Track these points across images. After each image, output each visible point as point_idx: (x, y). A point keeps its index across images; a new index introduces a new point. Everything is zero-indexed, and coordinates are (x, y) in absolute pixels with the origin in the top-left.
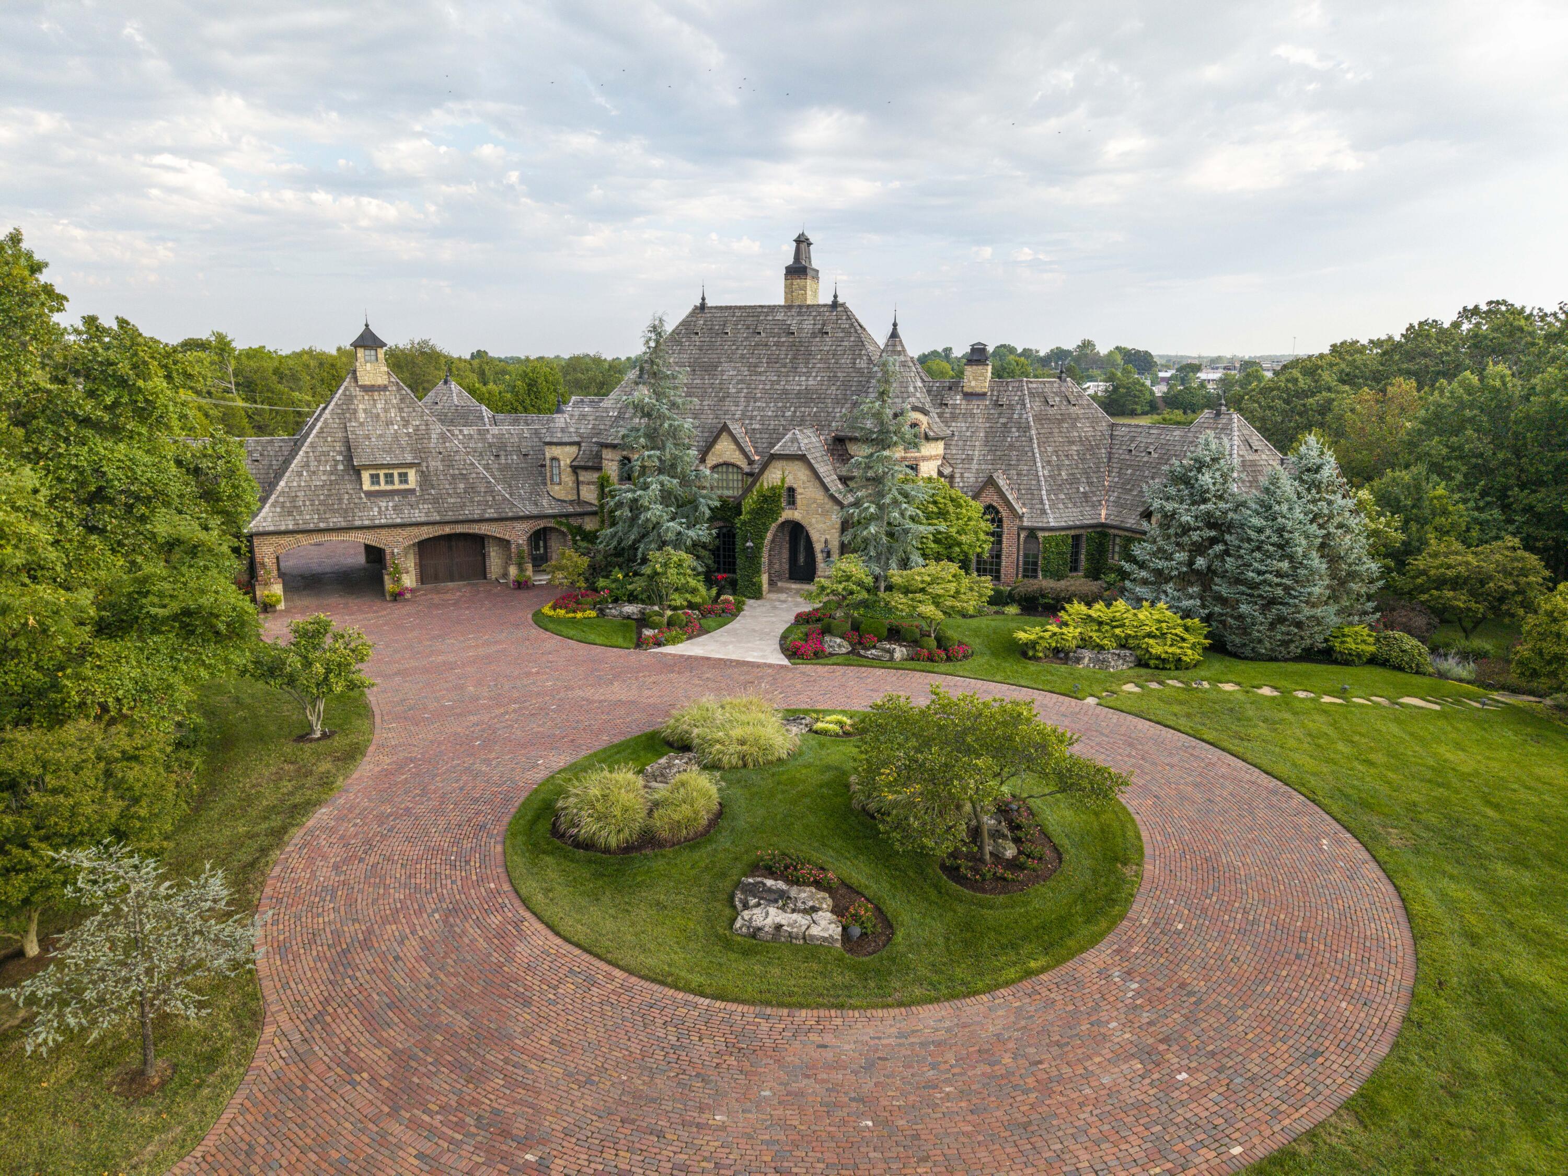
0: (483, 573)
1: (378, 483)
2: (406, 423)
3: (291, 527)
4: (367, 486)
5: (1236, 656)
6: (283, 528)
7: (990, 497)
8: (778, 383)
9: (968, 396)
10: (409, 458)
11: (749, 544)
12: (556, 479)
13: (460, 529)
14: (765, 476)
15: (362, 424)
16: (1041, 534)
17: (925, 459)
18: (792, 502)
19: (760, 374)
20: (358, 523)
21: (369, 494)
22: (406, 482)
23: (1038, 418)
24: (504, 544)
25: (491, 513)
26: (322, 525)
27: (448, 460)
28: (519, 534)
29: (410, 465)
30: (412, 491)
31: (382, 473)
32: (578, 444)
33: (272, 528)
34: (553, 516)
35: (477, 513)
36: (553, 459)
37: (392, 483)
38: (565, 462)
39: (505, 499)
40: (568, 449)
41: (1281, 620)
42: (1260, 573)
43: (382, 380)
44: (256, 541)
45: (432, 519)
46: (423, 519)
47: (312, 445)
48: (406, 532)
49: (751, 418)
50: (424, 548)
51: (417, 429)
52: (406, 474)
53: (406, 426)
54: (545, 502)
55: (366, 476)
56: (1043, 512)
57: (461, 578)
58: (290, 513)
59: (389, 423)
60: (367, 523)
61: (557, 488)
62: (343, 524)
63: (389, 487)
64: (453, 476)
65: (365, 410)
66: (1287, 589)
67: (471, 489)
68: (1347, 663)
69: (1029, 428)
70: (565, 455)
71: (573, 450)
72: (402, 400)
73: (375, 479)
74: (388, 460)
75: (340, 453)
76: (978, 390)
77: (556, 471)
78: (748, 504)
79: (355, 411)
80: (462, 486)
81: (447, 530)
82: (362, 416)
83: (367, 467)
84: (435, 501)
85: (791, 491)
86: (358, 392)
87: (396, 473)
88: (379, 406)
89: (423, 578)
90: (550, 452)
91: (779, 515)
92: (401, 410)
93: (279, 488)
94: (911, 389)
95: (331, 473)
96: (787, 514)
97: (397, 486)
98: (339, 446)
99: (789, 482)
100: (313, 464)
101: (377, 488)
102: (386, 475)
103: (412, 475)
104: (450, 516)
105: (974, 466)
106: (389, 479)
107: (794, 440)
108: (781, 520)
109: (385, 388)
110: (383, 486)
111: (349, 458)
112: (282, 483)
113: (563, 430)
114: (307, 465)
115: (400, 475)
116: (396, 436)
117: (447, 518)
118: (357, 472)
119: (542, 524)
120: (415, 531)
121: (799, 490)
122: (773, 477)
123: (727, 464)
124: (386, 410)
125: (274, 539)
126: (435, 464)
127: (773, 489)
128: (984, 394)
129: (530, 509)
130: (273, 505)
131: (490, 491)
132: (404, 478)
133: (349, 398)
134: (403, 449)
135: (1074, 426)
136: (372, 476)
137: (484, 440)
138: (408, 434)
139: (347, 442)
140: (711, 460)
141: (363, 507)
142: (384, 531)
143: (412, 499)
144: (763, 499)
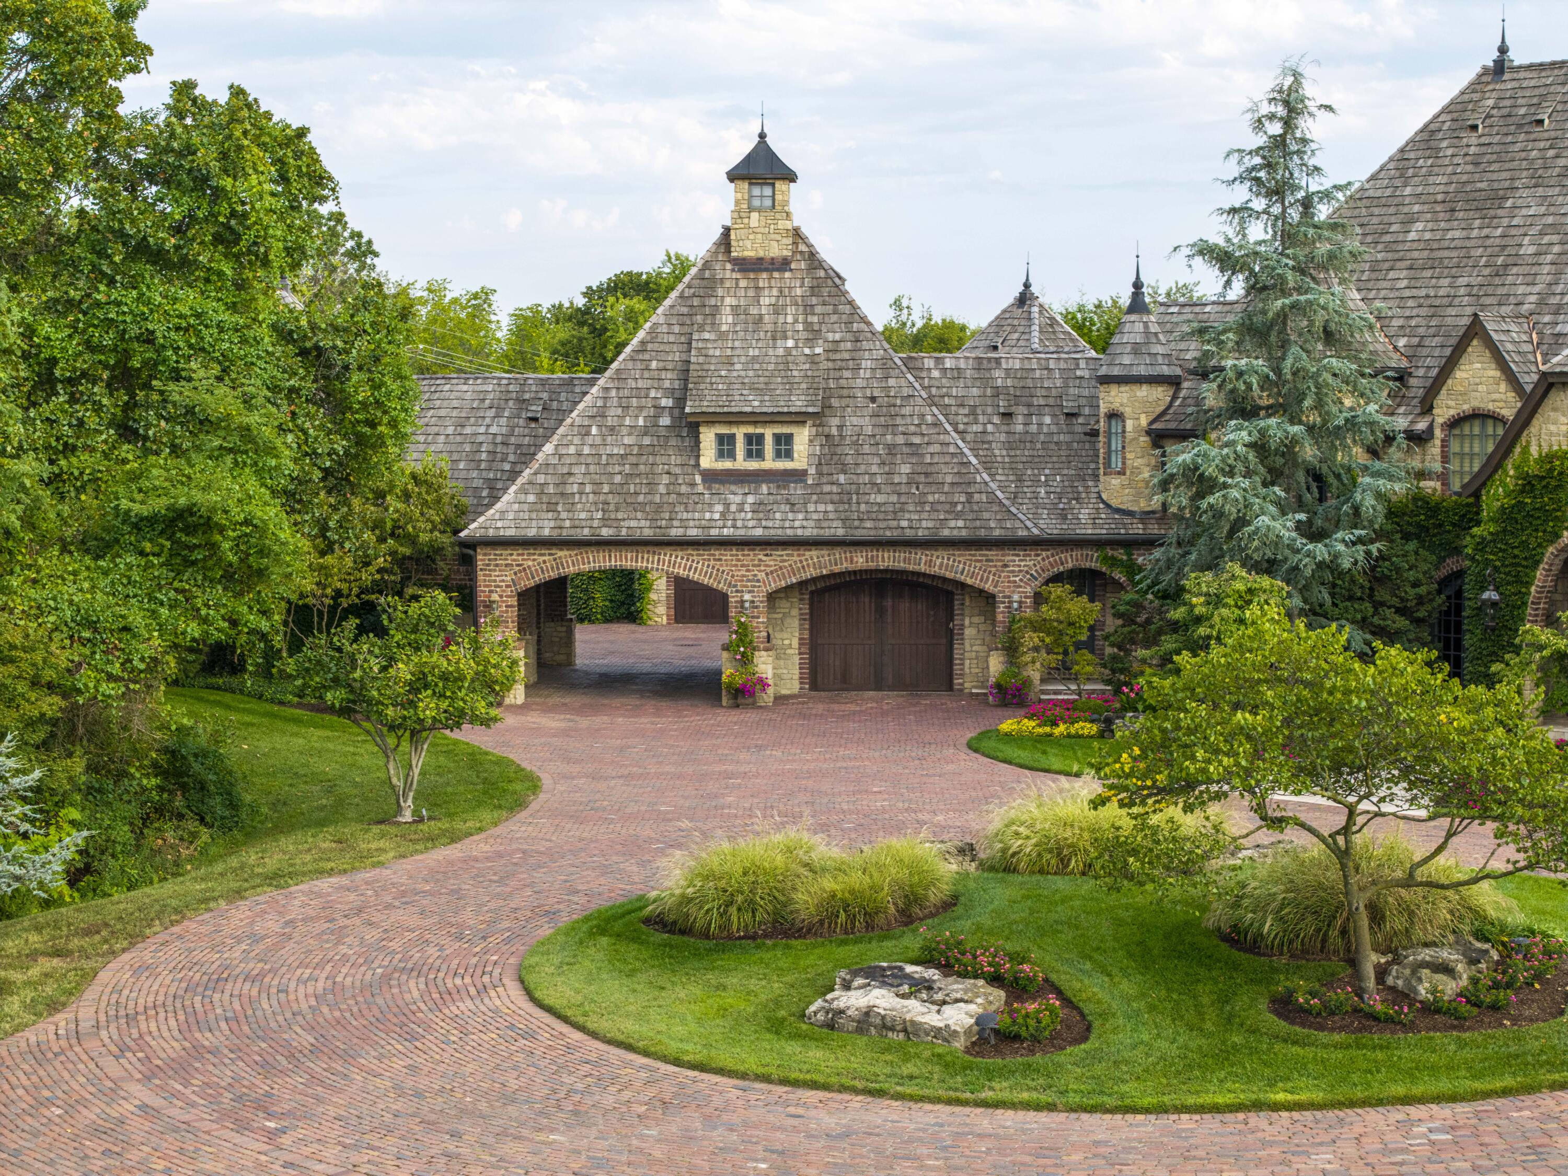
0: (945, 673)
1: (732, 455)
2: (813, 334)
3: (546, 532)
4: (708, 460)
6: (532, 533)
10: (798, 403)
11: (1490, 595)
12: (1116, 462)
13: (887, 560)
14: (1533, 429)
15: (722, 336)
20: (675, 532)
21: (711, 477)
22: (789, 455)
24: (987, 600)
25: (956, 528)
26: (606, 532)
27: (888, 415)
28: (1017, 582)
29: (799, 419)
30: (798, 476)
31: (740, 432)
32: (1174, 382)
33: (511, 532)
34: (1097, 543)
35: (925, 527)
36: (1114, 416)
37: (760, 455)
38: (1137, 422)
39: (993, 500)
40: (1143, 391)
43: (777, 247)
44: (482, 558)
45: (827, 533)
46: (810, 532)
47: (619, 377)
48: (773, 560)
49: (1558, 309)
50: (819, 598)
51: (832, 350)
52: (789, 438)
53: (810, 342)
54: (1084, 515)
55: (708, 437)
57: (900, 685)
58: (552, 507)
59: (779, 334)
60: (693, 533)
61: (1115, 481)
62: (648, 533)
63: (753, 465)
64: (891, 449)
65: (735, 309)
67: (925, 476)
70: (1137, 407)
71: (1159, 395)
72: (814, 290)
73: (725, 445)
74: (755, 404)
75: (670, 392)
77: (1116, 444)
78: (1496, 498)
79: (716, 310)
80: (906, 469)
81: (860, 560)
82: (726, 319)
83: (713, 419)
84: (844, 497)
87: (768, 433)
88: (765, 301)
90: (1107, 400)
92: (808, 309)
93: (540, 456)
95: (645, 432)
97: (770, 463)
98: (669, 380)
100: (614, 412)
101: (727, 464)
102: (749, 438)
103: (802, 438)
104: (867, 530)
106: (755, 446)
109: (783, 265)
110: (741, 462)
111: (681, 402)
112: (548, 448)
113: (1136, 350)
114: (600, 414)
115: (778, 438)
116: (786, 362)
117: (860, 534)
118: (693, 428)
119: (1070, 560)
120: (792, 558)
123: (1475, 414)
124: (777, 310)
125: (515, 556)
126: (859, 421)
129: (1048, 525)
130: (523, 490)
131: (964, 482)
132: (784, 445)
133: (708, 285)
134: (790, 385)
136: (720, 439)
137: (984, 381)
138: (813, 359)
139: (685, 373)
140: (1445, 409)
141: (690, 501)
142: (728, 555)
143: (796, 490)
144: (1528, 484)
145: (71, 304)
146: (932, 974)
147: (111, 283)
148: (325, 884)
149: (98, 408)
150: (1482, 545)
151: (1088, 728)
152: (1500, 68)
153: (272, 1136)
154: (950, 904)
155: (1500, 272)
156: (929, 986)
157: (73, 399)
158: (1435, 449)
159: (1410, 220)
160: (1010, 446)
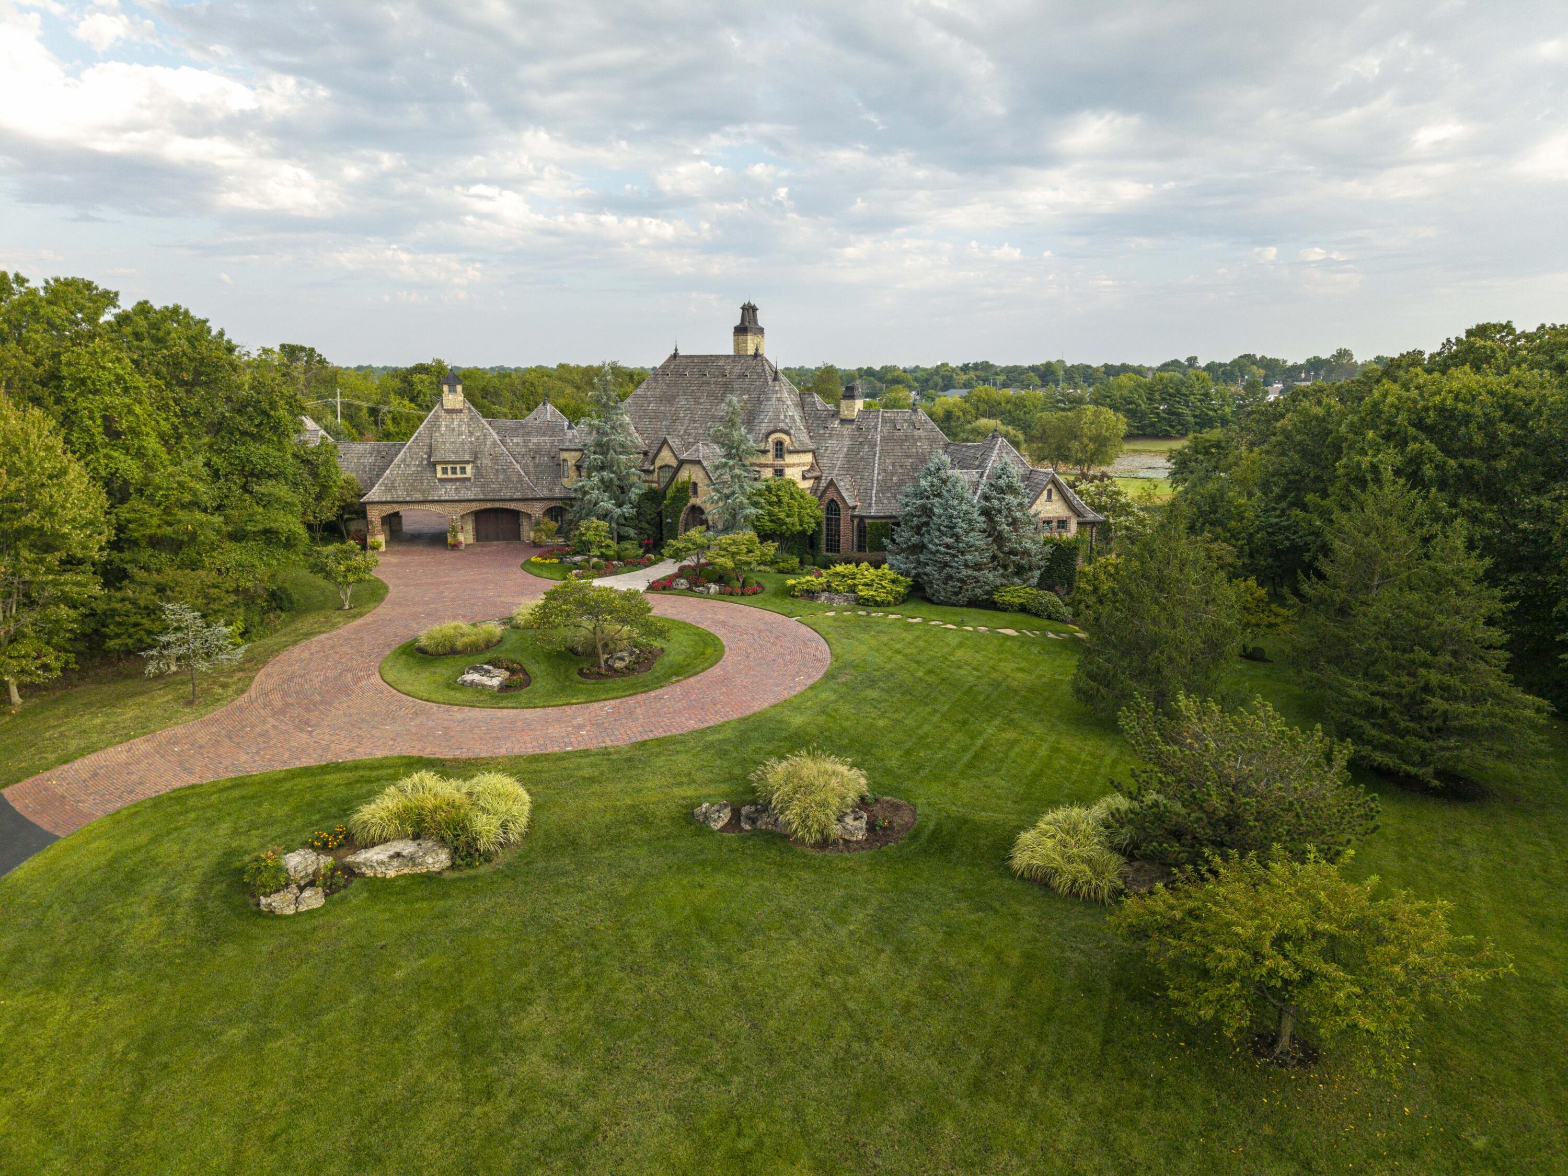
0: (517, 536)
1: (447, 473)
2: (471, 434)
3: (389, 500)
4: (439, 475)
5: (930, 601)
6: (384, 499)
7: (831, 494)
8: (710, 410)
9: (844, 421)
10: (468, 458)
11: (671, 520)
12: (566, 474)
13: (497, 505)
14: (680, 474)
15: (442, 434)
16: (867, 521)
17: (788, 466)
18: (695, 493)
19: (700, 404)
20: (430, 498)
21: (441, 480)
22: (465, 473)
23: (884, 438)
24: (529, 516)
25: (518, 495)
26: (408, 499)
27: (495, 458)
28: (537, 510)
29: (468, 462)
30: (469, 479)
31: (449, 467)
32: (581, 450)
33: (377, 499)
34: (561, 499)
35: (508, 495)
36: (564, 460)
37: (456, 473)
38: (571, 463)
39: (529, 486)
40: (573, 453)
41: (950, 577)
42: (936, 545)
43: (459, 406)
44: (368, 507)
45: (480, 498)
46: (472, 497)
47: (409, 448)
48: (461, 506)
49: (689, 434)
50: (478, 515)
51: (478, 438)
52: (465, 468)
53: (470, 436)
54: (557, 489)
55: (439, 468)
56: (870, 505)
57: (504, 539)
58: (390, 491)
59: (460, 434)
60: (437, 498)
61: (566, 480)
63: (454, 476)
64: (497, 470)
65: (446, 426)
66: (954, 556)
67: (508, 479)
69: (875, 445)
70: (571, 458)
71: (578, 454)
72: (471, 419)
73: (445, 471)
74: (453, 458)
75: (426, 453)
76: (850, 417)
77: (566, 469)
78: (670, 493)
79: (439, 426)
80: (502, 477)
81: (489, 505)
82: (443, 429)
83: (440, 463)
84: (483, 486)
85: (695, 484)
86: (443, 413)
87: (458, 467)
88: (455, 423)
89: (478, 537)
90: (565, 455)
91: (688, 501)
92: (469, 425)
93: (385, 474)
95: (419, 466)
96: (693, 501)
97: (459, 476)
98: (425, 449)
99: (694, 479)
100: (408, 459)
101: (446, 476)
102: (452, 468)
103: (469, 468)
104: (490, 496)
105: (836, 472)
106: (454, 471)
107: (697, 450)
108: (689, 504)
109: (460, 411)
110: (450, 475)
111: (430, 457)
112: (388, 472)
113: (570, 441)
114: (404, 460)
115: (461, 468)
116: (463, 443)
118: (434, 465)
119: (553, 504)
120: (468, 505)
121: (700, 485)
122: (684, 475)
123: (666, 466)
124: (459, 426)
125: (379, 507)
126: (487, 462)
127: (683, 483)
128: (853, 421)
129: (545, 493)
130: (380, 486)
131: (520, 480)
132: (463, 470)
133: (437, 417)
134: (464, 451)
135: (914, 444)
136: (443, 468)
137: (527, 446)
138: (471, 442)
139: (430, 446)
140: (658, 463)
141: (434, 488)
142: (447, 505)
143: (468, 484)
144: (678, 490)
145: (223, 451)
146: (491, 668)
147: (236, 443)
148: (322, 637)
149: (235, 483)
150: (666, 506)
151: (556, 561)
152: (675, 356)
153: (310, 732)
154: (499, 641)
155: (674, 421)
156: (488, 671)
157: (226, 480)
158: (656, 475)
159: (650, 403)
160: (534, 467)
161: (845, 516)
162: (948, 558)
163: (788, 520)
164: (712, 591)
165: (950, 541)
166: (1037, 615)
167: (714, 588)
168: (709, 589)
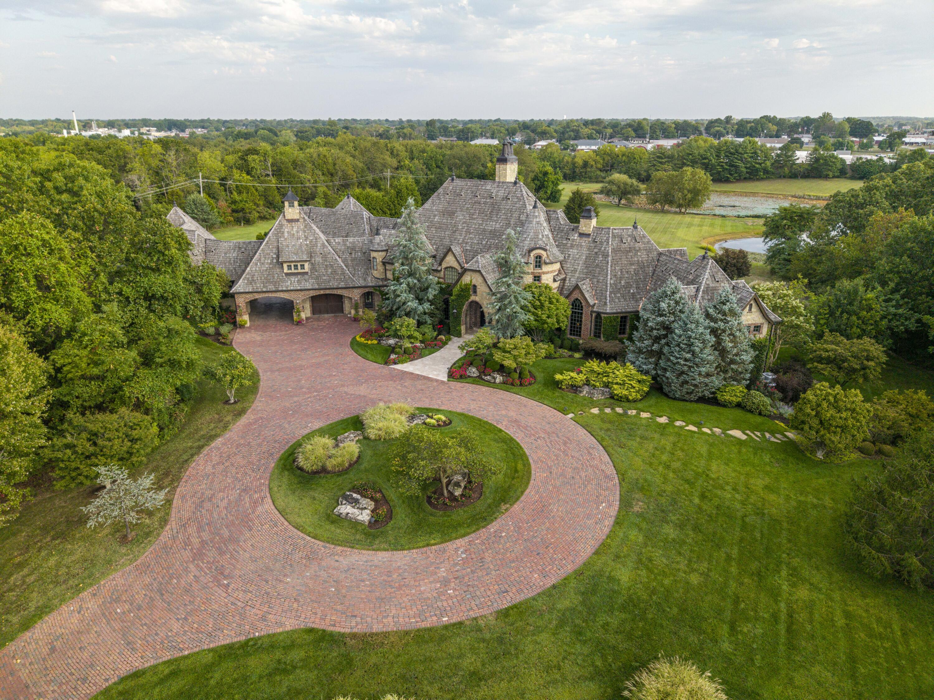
0: (341, 310)
1: (291, 269)
2: (306, 238)
3: (251, 290)
4: (286, 270)
5: (667, 395)
6: (247, 291)
7: (576, 295)
8: (482, 224)
9: (581, 235)
10: (305, 258)
11: (455, 311)
12: (375, 268)
13: (328, 292)
14: (463, 278)
15: (286, 239)
16: (603, 315)
17: (544, 273)
18: (475, 292)
19: (474, 219)
20: (280, 289)
21: (287, 274)
22: (304, 269)
23: (614, 250)
24: (350, 299)
25: (342, 285)
26: (264, 290)
27: (324, 256)
28: (356, 295)
29: (306, 261)
30: (306, 273)
31: (292, 264)
33: (242, 291)
34: (373, 287)
35: (335, 285)
36: (374, 258)
37: (297, 269)
38: (379, 260)
39: (350, 277)
40: (380, 253)
41: (686, 382)
42: (677, 358)
43: (296, 217)
44: (236, 296)
45: (314, 287)
46: (310, 287)
47: (263, 250)
48: (302, 293)
49: (467, 243)
50: (314, 299)
51: (311, 241)
52: (303, 265)
53: (306, 240)
54: (369, 279)
55: (285, 266)
56: (605, 304)
57: (332, 312)
58: (251, 283)
59: (298, 238)
60: (284, 289)
61: (375, 272)
62: (274, 289)
63: (296, 271)
64: (326, 266)
65: (288, 232)
66: (690, 367)
67: (334, 272)
68: (724, 406)
69: (608, 256)
70: (379, 257)
71: (384, 254)
72: (305, 227)
73: (289, 267)
74: (295, 258)
75: (275, 254)
76: (586, 232)
77: (375, 264)
78: (456, 291)
79: (283, 233)
80: (330, 271)
81: (322, 292)
82: (286, 235)
83: (286, 262)
84: (317, 278)
85: (475, 286)
86: (285, 222)
87: (299, 264)
88: (295, 230)
89: (314, 312)
90: (373, 254)
91: (469, 298)
92: (305, 232)
93: (247, 271)
94: (540, 236)
95: (270, 264)
96: (473, 298)
97: (300, 271)
98: (275, 250)
99: (474, 282)
100: (263, 259)
101: (290, 271)
102: (294, 266)
103: (307, 265)
104: (323, 286)
105: (577, 275)
106: (296, 267)
107: (477, 262)
108: (470, 300)
109: (298, 220)
110: (293, 271)
111: (278, 257)
112: (248, 269)
113: (378, 244)
114: (260, 260)
115: (301, 265)
116: (301, 245)
117: (322, 287)
118: (282, 264)
119: (367, 290)
120: (307, 292)
121: (478, 287)
122: (466, 279)
123: (450, 267)
124: (298, 232)
125: (244, 295)
126: (319, 259)
127: (466, 285)
128: (589, 235)
129: (361, 282)
130: (244, 279)
131: (343, 273)
132: (303, 267)
133: (281, 226)
134: (302, 252)
135: (636, 254)
136: (288, 266)
137: (345, 245)
138: (307, 245)
139: (278, 248)
140: (444, 265)
141: (283, 281)
142: (293, 293)
143: (306, 277)
144: (462, 290)
146: (359, 497)
150: (453, 300)
151: (375, 342)
152: (453, 179)
154: (359, 457)
155: (455, 232)
156: (359, 503)
158: (442, 273)
159: (435, 216)
160: (352, 261)
161: (586, 311)
162: (686, 368)
163: (549, 320)
164: (498, 381)
165: (688, 356)
166: (751, 411)
167: (499, 379)
168: (495, 378)
